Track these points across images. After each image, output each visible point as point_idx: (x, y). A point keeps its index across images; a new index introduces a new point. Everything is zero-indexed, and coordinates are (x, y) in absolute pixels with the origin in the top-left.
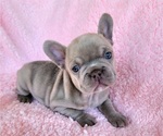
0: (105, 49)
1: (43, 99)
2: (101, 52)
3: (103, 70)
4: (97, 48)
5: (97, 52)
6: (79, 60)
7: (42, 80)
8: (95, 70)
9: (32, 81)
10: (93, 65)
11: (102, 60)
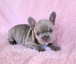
0: (50, 28)
1: (22, 42)
2: (49, 29)
3: (48, 37)
4: (47, 28)
5: (47, 29)
6: (40, 31)
7: (21, 32)
8: (45, 37)
9: (15, 33)
10: (45, 34)
11: (49, 33)
